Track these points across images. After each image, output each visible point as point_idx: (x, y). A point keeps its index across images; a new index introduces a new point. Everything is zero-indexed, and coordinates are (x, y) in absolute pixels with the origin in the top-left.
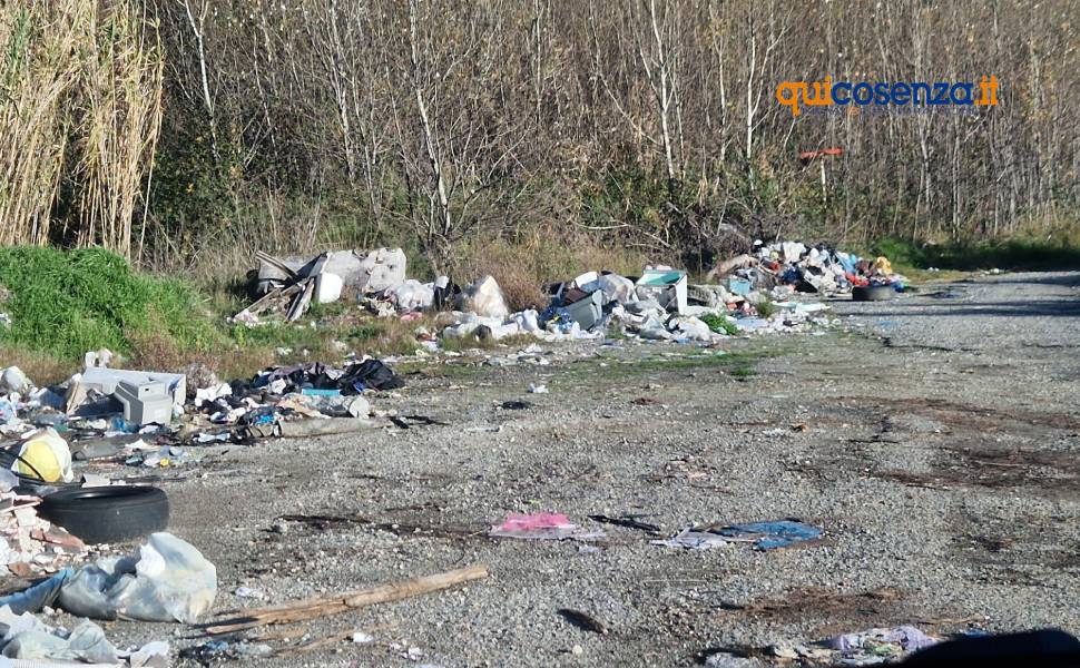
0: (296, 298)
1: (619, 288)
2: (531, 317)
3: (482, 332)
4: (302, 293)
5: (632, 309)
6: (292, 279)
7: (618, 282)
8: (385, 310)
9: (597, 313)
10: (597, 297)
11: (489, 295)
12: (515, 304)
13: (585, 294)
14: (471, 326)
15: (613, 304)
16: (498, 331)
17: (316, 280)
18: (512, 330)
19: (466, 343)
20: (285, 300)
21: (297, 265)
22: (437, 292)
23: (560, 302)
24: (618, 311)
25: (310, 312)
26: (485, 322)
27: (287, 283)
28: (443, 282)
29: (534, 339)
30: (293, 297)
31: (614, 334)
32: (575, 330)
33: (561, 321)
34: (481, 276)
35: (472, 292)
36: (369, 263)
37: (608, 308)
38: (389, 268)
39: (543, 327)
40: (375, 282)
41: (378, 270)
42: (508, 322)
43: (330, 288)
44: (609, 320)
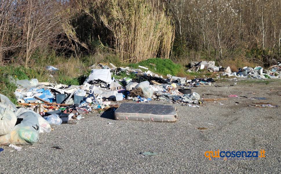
0: (197, 68)
1: (251, 70)
2: (235, 73)
3: (227, 75)
4: (198, 68)
5: (253, 73)
6: (196, 65)
7: (251, 69)
8: (211, 71)
9: (246, 73)
10: (247, 71)
11: (228, 69)
12: (233, 71)
13: (244, 70)
14: (225, 74)
15: (249, 72)
16: (230, 75)
17: (200, 65)
18: (232, 75)
19: (224, 77)
20: (195, 68)
21: (197, 63)
22: (220, 69)
23: (240, 71)
24: (250, 73)
25: (199, 71)
26: (228, 74)
27: (195, 66)
28: (221, 67)
29: (235, 77)
30: (196, 68)
31: (249, 77)
32: (242, 76)
33: (240, 74)
34: (227, 67)
35: (226, 69)
36: (209, 63)
37: (248, 73)
38: (212, 64)
39: (237, 75)
40: (210, 66)
41: (210, 65)
42: (231, 74)
43: (202, 67)
44: (248, 75)
